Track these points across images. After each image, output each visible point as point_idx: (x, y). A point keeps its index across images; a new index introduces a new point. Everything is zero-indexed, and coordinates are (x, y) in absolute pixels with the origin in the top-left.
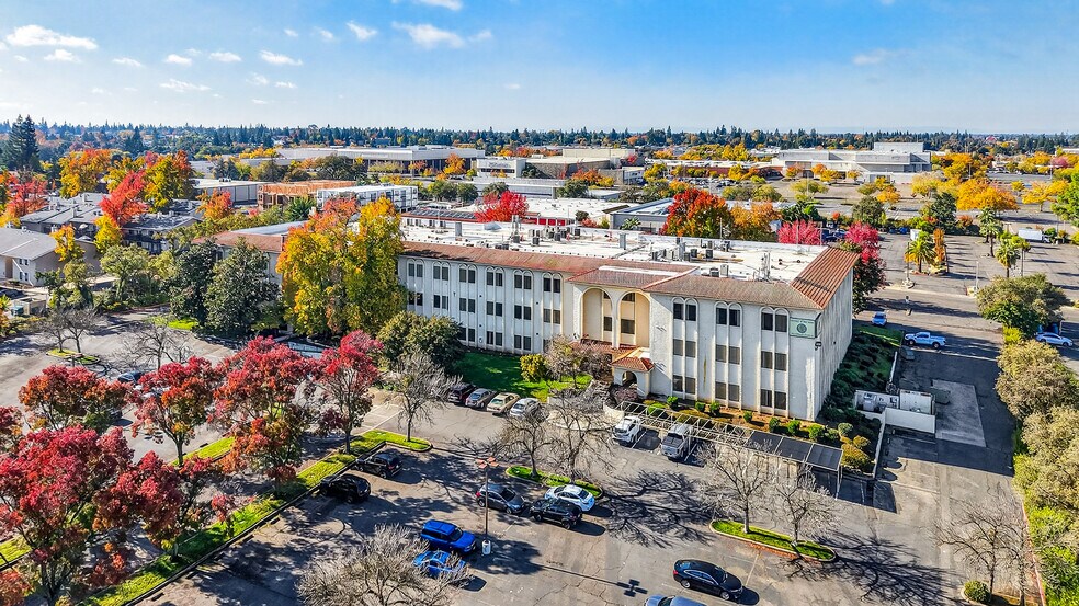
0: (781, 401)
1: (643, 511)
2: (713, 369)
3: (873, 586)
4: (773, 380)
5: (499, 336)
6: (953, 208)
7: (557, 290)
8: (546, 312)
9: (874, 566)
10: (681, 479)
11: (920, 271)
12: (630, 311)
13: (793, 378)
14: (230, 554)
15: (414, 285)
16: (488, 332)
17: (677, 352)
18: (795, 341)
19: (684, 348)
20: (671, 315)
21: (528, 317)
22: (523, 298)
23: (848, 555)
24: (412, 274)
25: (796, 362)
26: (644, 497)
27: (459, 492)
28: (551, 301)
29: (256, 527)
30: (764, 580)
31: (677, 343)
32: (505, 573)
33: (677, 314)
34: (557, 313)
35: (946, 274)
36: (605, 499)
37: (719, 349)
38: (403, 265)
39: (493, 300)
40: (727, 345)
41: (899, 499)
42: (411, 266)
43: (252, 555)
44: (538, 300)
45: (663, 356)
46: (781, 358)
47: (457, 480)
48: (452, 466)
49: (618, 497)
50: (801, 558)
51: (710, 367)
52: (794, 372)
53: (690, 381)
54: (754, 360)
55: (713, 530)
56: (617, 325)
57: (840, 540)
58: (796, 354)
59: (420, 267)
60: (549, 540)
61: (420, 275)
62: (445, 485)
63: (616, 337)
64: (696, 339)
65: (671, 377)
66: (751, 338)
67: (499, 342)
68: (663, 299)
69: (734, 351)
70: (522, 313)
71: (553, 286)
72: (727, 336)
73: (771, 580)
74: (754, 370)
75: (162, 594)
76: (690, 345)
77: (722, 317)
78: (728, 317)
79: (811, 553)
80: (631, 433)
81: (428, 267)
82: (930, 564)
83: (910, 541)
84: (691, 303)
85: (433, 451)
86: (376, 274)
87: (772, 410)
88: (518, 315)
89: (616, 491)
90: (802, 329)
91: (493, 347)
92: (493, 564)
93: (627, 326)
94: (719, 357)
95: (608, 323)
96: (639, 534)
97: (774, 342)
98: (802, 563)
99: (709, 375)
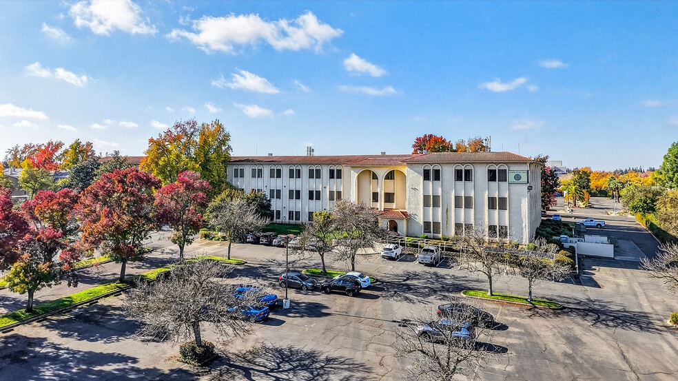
0: (503, 232)
1: (409, 288)
2: (453, 213)
3: (597, 320)
4: (497, 217)
5: (298, 213)
6: (589, 181)
7: (339, 176)
8: (331, 193)
9: (593, 311)
10: (435, 274)
11: (575, 205)
12: (390, 186)
13: (512, 214)
14: (77, 310)
15: (238, 183)
16: (290, 212)
17: (426, 204)
18: (513, 187)
19: (431, 201)
20: (422, 178)
21: (318, 198)
22: (315, 185)
23: (572, 306)
24: (236, 176)
25: (514, 203)
26: (408, 282)
27: (266, 281)
28: (335, 185)
29: (102, 298)
30: (510, 318)
31: (426, 198)
32: (302, 317)
33: (426, 175)
34: (339, 193)
35: (591, 207)
36: (378, 283)
37: (457, 198)
38: (231, 170)
39: (294, 189)
40: (463, 195)
41: (599, 283)
42: (236, 171)
43: (95, 311)
44: (325, 185)
45: (416, 208)
46: (503, 201)
47: (266, 276)
48: (261, 271)
49: (388, 282)
50: (536, 307)
51: (451, 213)
52: (512, 210)
53: (436, 225)
54: (483, 204)
55: (464, 296)
56: (382, 198)
57: (563, 299)
58: (514, 197)
59: (242, 171)
60: (336, 303)
61: (242, 176)
62: (255, 279)
63: (381, 205)
64: (440, 194)
65: (422, 223)
66: (481, 188)
67: (298, 218)
68: (416, 166)
69: (468, 200)
70: (314, 195)
71: (335, 175)
72: (463, 189)
73: (516, 318)
74: (483, 211)
75: (13, 330)
76: (436, 198)
77: (459, 176)
78: (463, 175)
79: (543, 304)
80: (395, 251)
81: (248, 170)
82: (637, 310)
83: (618, 300)
84: (436, 168)
85: (246, 264)
86: (210, 171)
87: (497, 239)
88: (311, 197)
89: (387, 280)
90: (518, 177)
91: (293, 221)
92: (291, 313)
93: (389, 198)
94: (457, 206)
95: (375, 197)
96: (406, 298)
97: (497, 190)
98: (536, 310)
99: (450, 218)
